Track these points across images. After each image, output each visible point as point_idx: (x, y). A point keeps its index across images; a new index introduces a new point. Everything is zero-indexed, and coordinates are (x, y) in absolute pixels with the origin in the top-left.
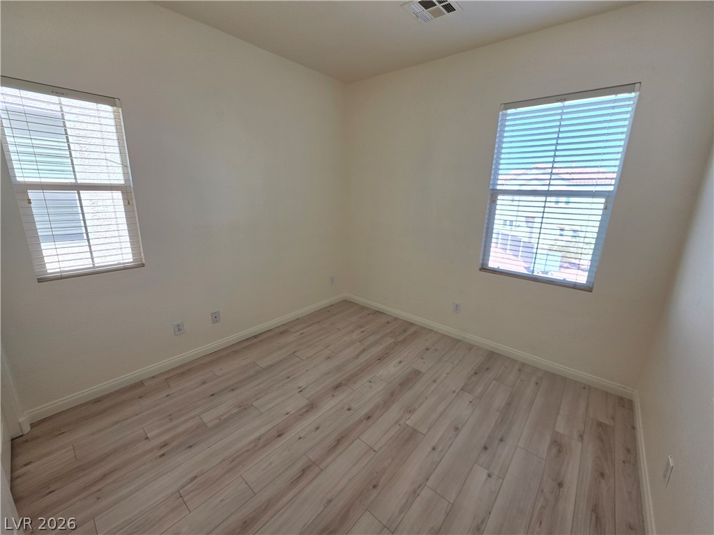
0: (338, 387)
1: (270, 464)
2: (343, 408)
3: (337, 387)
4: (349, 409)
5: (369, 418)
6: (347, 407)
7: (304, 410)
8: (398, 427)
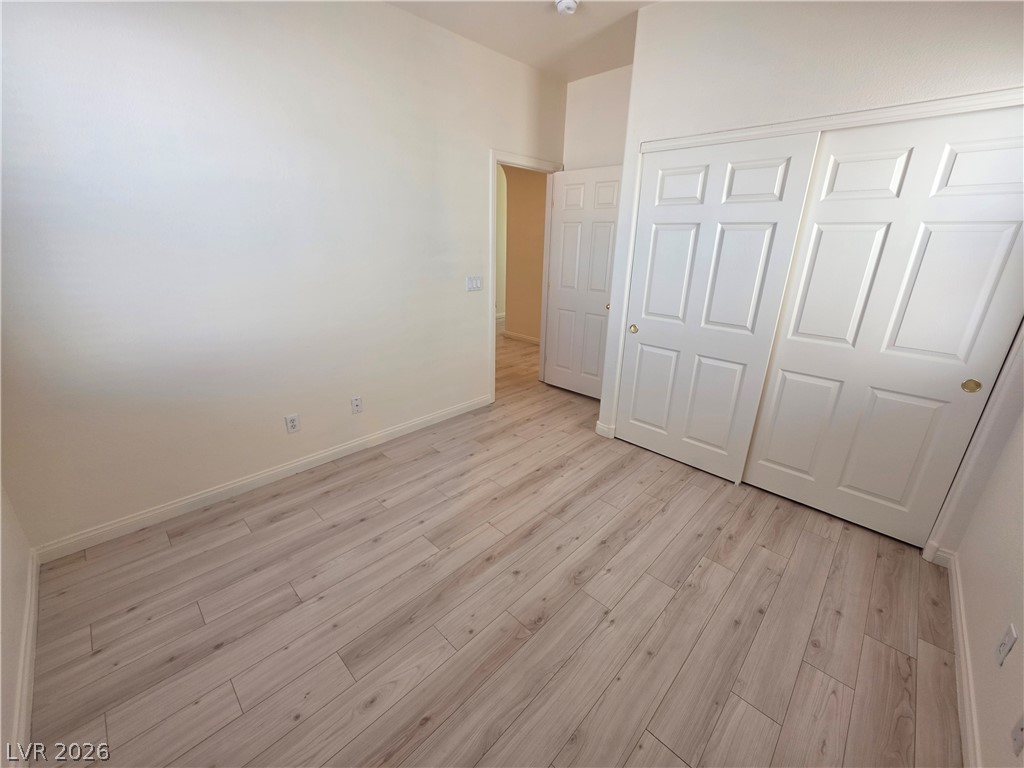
0: (538, 622)
1: (599, 517)
2: (526, 575)
3: (540, 619)
4: (517, 573)
5: (488, 559)
6: (520, 577)
7: (586, 574)
8: (452, 546)
